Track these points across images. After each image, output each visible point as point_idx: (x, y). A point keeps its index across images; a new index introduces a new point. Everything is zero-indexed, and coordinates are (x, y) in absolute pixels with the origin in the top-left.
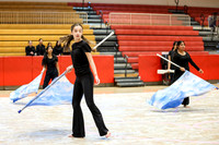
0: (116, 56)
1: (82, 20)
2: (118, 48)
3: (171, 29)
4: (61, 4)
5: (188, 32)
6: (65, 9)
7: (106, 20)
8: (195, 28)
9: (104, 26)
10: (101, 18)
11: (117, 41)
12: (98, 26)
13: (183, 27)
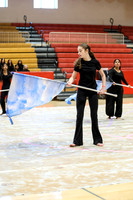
0: (56, 72)
1: (24, 39)
2: (57, 65)
3: (107, 47)
4: (4, 24)
5: (122, 50)
6: (9, 29)
7: (46, 39)
8: (128, 46)
9: (44, 44)
10: (42, 37)
11: (56, 58)
12: (39, 44)
13: (117, 44)
